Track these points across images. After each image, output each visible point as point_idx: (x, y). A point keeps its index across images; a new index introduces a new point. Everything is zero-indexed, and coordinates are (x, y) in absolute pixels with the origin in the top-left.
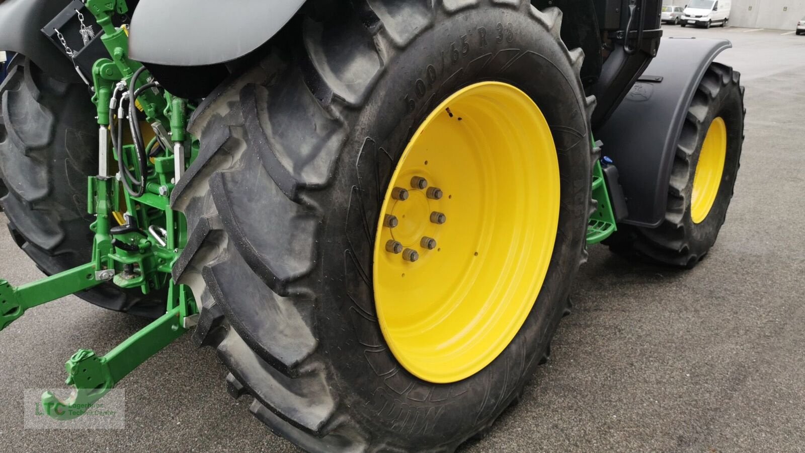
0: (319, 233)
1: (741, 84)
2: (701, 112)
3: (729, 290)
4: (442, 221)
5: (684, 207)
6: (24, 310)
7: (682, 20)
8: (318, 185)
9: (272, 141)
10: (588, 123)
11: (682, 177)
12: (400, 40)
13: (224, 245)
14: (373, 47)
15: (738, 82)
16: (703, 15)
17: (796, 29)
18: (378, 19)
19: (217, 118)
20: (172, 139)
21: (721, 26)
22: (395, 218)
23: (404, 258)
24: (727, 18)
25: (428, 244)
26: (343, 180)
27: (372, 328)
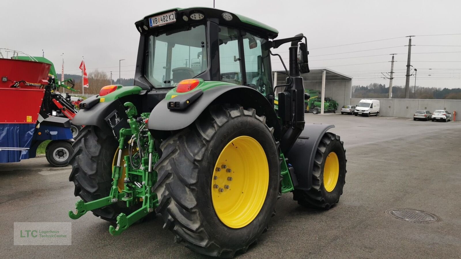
0: (199, 173)
1: (341, 140)
2: (323, 150)
3: (340, 216)
4: (231, 179)
5: (320, 183)
6: (87, 211)
7: (355, 112)
8: (199, 160)
9: (188, 149)
10: (277, 150)
11: (318, 172)
12: (220, 124)
13: (172, 177)
14: (213, 127)
15: (339, 139)
16: (366, 110)
17: (413, 118)
18: (215, 120)
19: (170, 144)
20: (149, 152)
21: (376, 116)
22: (216, 177)
23: (219, 191)
24: (378, 112)
25: (227, 187)
26: (205, 159)
27: (211, 203)
